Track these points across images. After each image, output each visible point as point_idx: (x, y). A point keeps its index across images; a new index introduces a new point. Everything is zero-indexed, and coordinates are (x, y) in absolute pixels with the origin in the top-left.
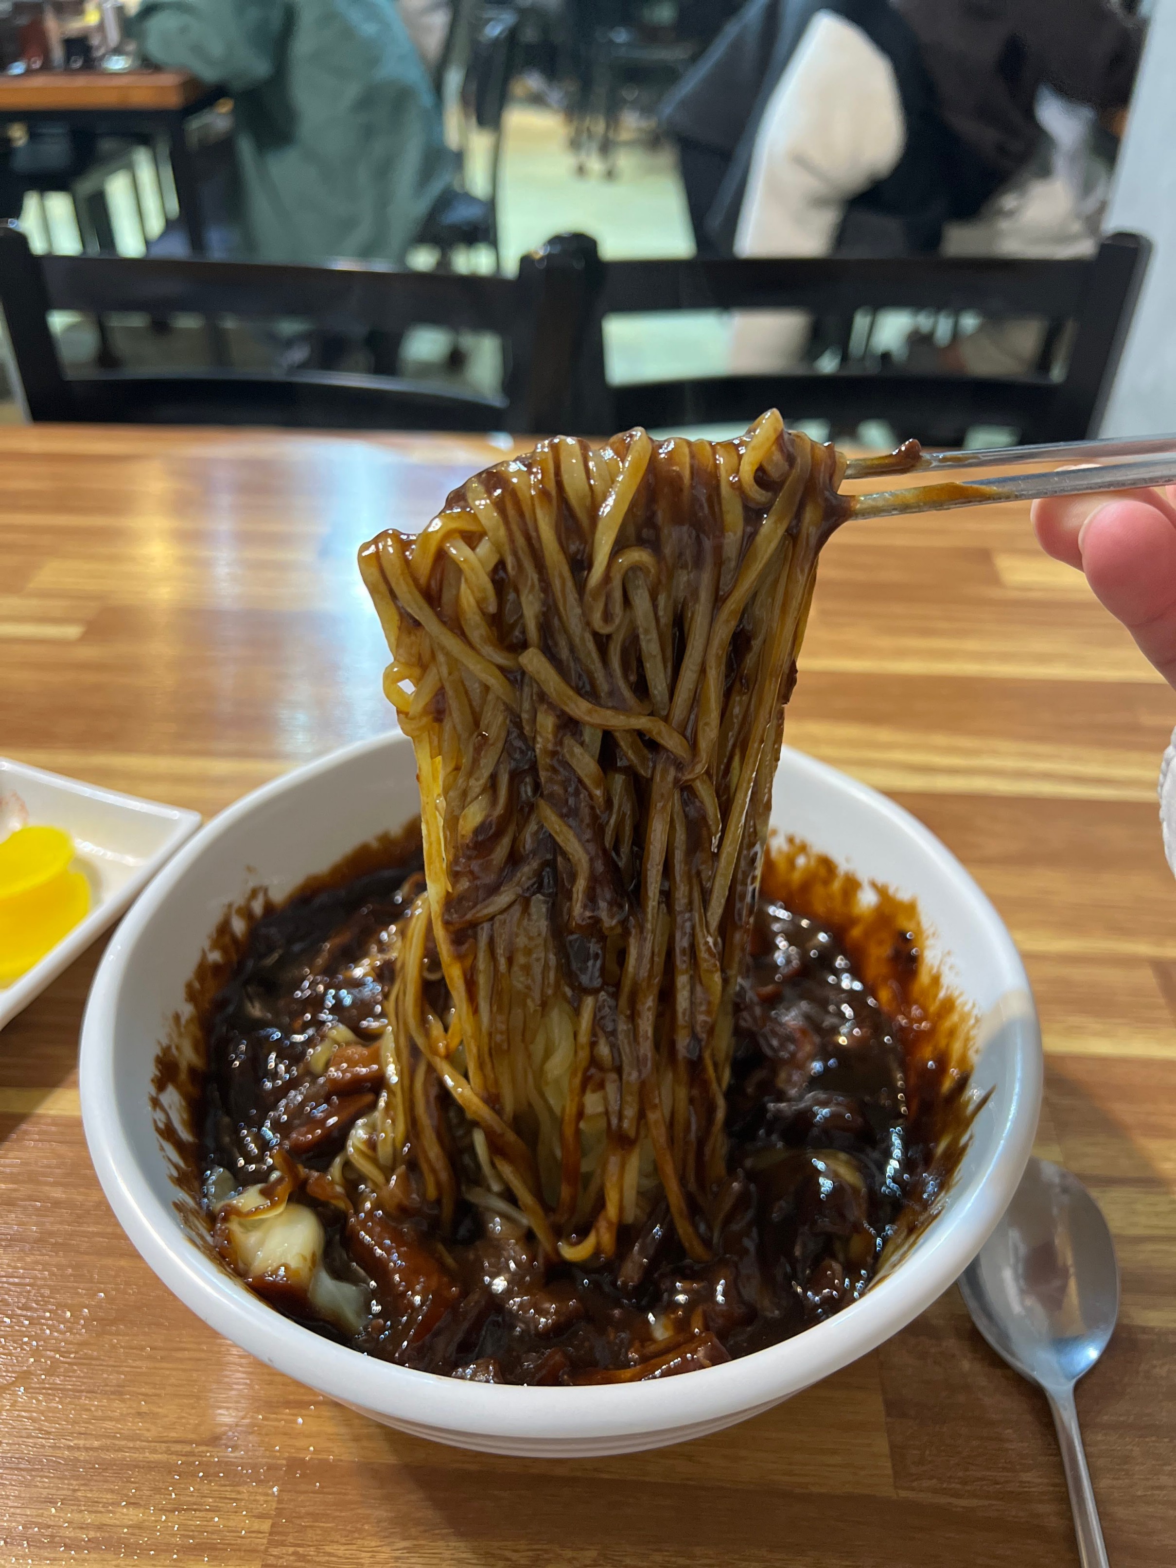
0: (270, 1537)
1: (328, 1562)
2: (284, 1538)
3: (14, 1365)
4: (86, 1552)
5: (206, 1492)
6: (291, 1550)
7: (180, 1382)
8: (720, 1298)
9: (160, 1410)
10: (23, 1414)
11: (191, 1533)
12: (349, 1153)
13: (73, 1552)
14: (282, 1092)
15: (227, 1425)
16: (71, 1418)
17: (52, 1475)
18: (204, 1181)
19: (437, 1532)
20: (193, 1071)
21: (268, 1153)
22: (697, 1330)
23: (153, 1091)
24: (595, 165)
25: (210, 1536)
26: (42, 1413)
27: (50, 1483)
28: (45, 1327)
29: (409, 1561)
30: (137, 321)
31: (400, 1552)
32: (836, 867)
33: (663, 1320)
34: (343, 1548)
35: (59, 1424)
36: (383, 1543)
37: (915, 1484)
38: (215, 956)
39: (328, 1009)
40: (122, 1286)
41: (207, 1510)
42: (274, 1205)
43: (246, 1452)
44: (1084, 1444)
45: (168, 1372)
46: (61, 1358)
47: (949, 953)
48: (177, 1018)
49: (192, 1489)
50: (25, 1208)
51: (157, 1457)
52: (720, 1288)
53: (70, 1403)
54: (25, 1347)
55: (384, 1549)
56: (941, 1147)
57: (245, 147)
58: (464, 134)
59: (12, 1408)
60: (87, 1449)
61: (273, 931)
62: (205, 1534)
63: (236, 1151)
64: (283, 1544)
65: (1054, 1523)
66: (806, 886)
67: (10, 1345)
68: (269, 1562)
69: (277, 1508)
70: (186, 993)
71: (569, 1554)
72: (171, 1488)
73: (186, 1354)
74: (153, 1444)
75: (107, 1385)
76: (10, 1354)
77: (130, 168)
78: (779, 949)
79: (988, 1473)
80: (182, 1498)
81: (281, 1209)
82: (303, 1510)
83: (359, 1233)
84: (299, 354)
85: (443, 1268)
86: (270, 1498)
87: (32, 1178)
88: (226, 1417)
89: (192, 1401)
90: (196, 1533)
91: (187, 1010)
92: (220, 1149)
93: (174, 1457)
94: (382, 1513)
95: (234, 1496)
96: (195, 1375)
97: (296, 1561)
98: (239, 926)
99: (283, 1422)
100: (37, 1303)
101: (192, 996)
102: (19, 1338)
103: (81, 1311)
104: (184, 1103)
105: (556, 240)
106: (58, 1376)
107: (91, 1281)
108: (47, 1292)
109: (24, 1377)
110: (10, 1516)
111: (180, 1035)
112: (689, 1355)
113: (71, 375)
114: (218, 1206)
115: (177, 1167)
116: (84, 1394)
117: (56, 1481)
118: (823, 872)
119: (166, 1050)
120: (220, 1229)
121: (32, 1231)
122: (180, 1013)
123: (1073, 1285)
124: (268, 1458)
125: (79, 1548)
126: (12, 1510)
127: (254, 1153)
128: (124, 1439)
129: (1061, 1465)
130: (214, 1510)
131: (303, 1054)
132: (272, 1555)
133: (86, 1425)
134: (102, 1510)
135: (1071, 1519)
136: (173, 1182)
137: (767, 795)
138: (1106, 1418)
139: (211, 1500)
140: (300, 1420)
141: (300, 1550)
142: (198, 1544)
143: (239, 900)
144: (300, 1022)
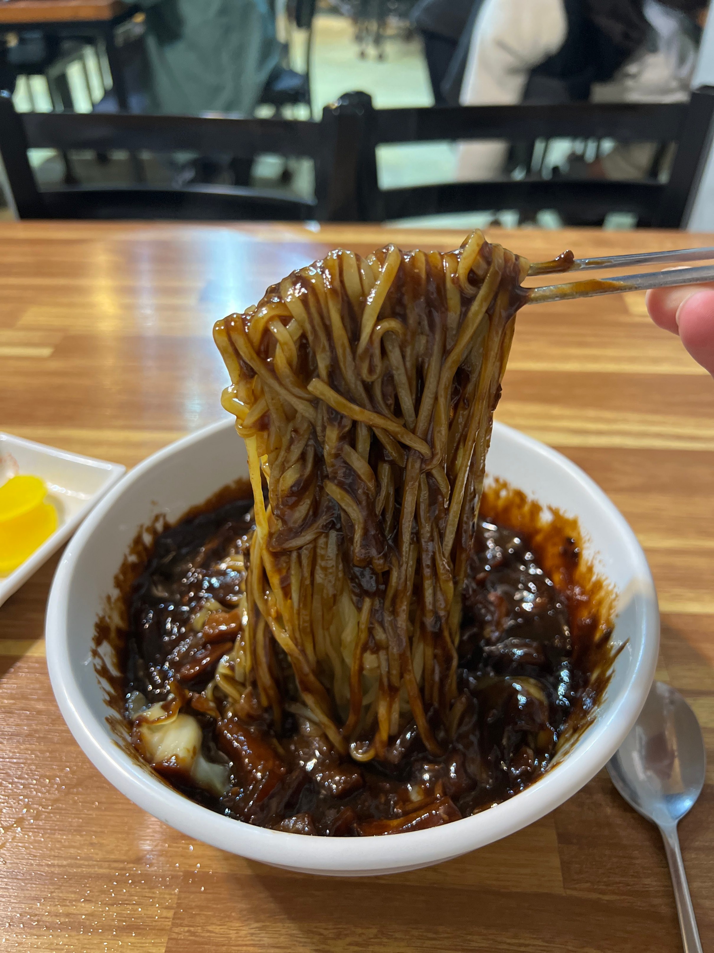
0: (173, 921)
1: (209, 936)
2: (182, 922)
3: (14, 814)
4: (59, 931)
5: (133, 892)
6: (186, 929)
7: (117, 824)
8: (452, 775)
9: (104, 841)
10: (20, 844)
11: (124, 919)
12: (217, 681)
13: (51, 931)
14: (176, 643)
15: (146, 850)
16: (49, 847)
17: (37, 883)
18: (126, 700)
19: (277, 917)
20: (119, 631)
21: (167, 681)
22: (438, 795)
23: (93, 645)
24: (372, 51)
25: (136, 920)
26: (31, 843)
27: (36, 887)
28: (33, 790)
29: (260, 936)
30: (88, 155)
31: (254, 930)
32: (526, 497)
33: (417, 788)
34: (218, 927)
35: (42, 850)
36: (244, 924)
37: (577, 886)
38: (133, 559)
39: (205, 590)
40: (80, 764)
41: (134, 904)
42: (169, 716)
43: (158, 867)
44: (684, 860)
45: (109, 818)
46: (43, 809)
47: (599, 552)
48: (109, 598)
49: (125, 891)
50: (19, 715)
51: (101, 871)
52: (452, 769)
53: (48, 837)
54: (20, 802)
55: (244, 928)
56: (595, 676)
57: (151, 43)
58: (289, 33)
59: (13, 841)
60: (59, 866)
61: (169, 541)
62: (133, 919)
63: (147, 681)
64: (181, 925)
65: (665, 910)
66: (507, 509)
67: (11, 801)
68: (173, 937)
69: (177, 903)
70: (115, 582)
71: (359, 931)
72: (112, 890)
73: (120, 806)
74: (99, 863)
75: (71, 826)
76: (11, 807)
77: (81, 58)
78: (489, 548)
79: (623, 879)
80: (118, 897)
81: (174, 719)
82: (194, 904)
83: (224, 731)
84: (189, 175)
85: (277, 756)
86: (173, 896)
87: (24, 697)
88: (146, 846)
89: (124, 836)
90: (127, 919)
91: (115, 593)
92: (137, 679)
93: (113, 871)
94: (243, 905)
95: (150, 895)
96: (126, 819)
97: (189, 936)
98: (147, 539)
99: (181, 849)
100: (27, 774)
101: (118, 584)
102: (17, 797)
103: (55, 780)
104: (114, 652)
105: (345, 96)
106: (41, 820)
107: (61, 761)
108: (33, 767)
109: (20, 821)
110: (12, 909)
111: (111, 609)
112: (434, 812)
113: (43, 188)
114: (134, 716)
115: (109, 693)
116: (57, 832)
117: (40, 886)
118: (517, 500)
119: (102, 619)
120: (136, 731)
121: (24, 729)
122: (111, 595)
123: (677, 762)
124: (172, 871)
125: (55, 929)
126: (13, 905)
127: (159, 682)
128: (82, 860)
129: (669, 873)
130: (138, 904)
131: (189, 619)
132: (174, 932)
133: (59, 851)
134: (69, 904)
135: (675, 908)
136: (106, 704)
137: (482, 464)
138: (697, 843)
139: (136, 898)
140: (192, 848)
141: (192, 929)
142: (128, 926)
143: (147, 523)
144: (187, 598)
